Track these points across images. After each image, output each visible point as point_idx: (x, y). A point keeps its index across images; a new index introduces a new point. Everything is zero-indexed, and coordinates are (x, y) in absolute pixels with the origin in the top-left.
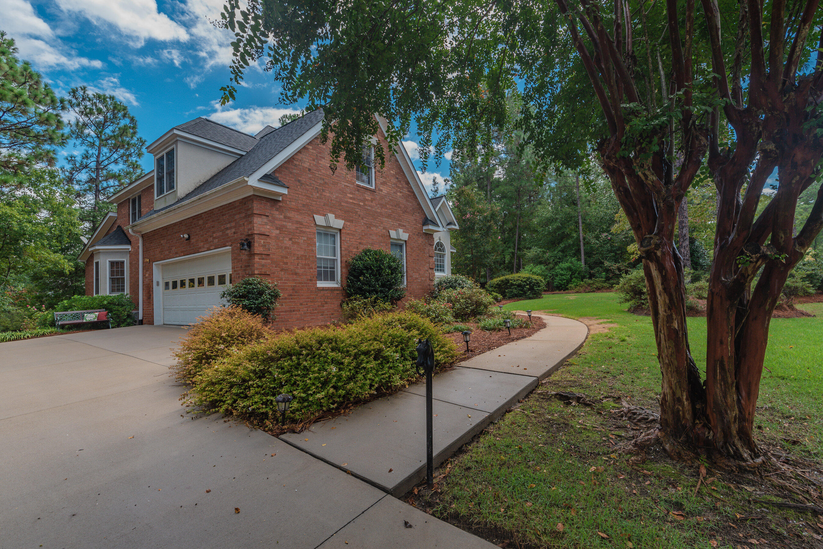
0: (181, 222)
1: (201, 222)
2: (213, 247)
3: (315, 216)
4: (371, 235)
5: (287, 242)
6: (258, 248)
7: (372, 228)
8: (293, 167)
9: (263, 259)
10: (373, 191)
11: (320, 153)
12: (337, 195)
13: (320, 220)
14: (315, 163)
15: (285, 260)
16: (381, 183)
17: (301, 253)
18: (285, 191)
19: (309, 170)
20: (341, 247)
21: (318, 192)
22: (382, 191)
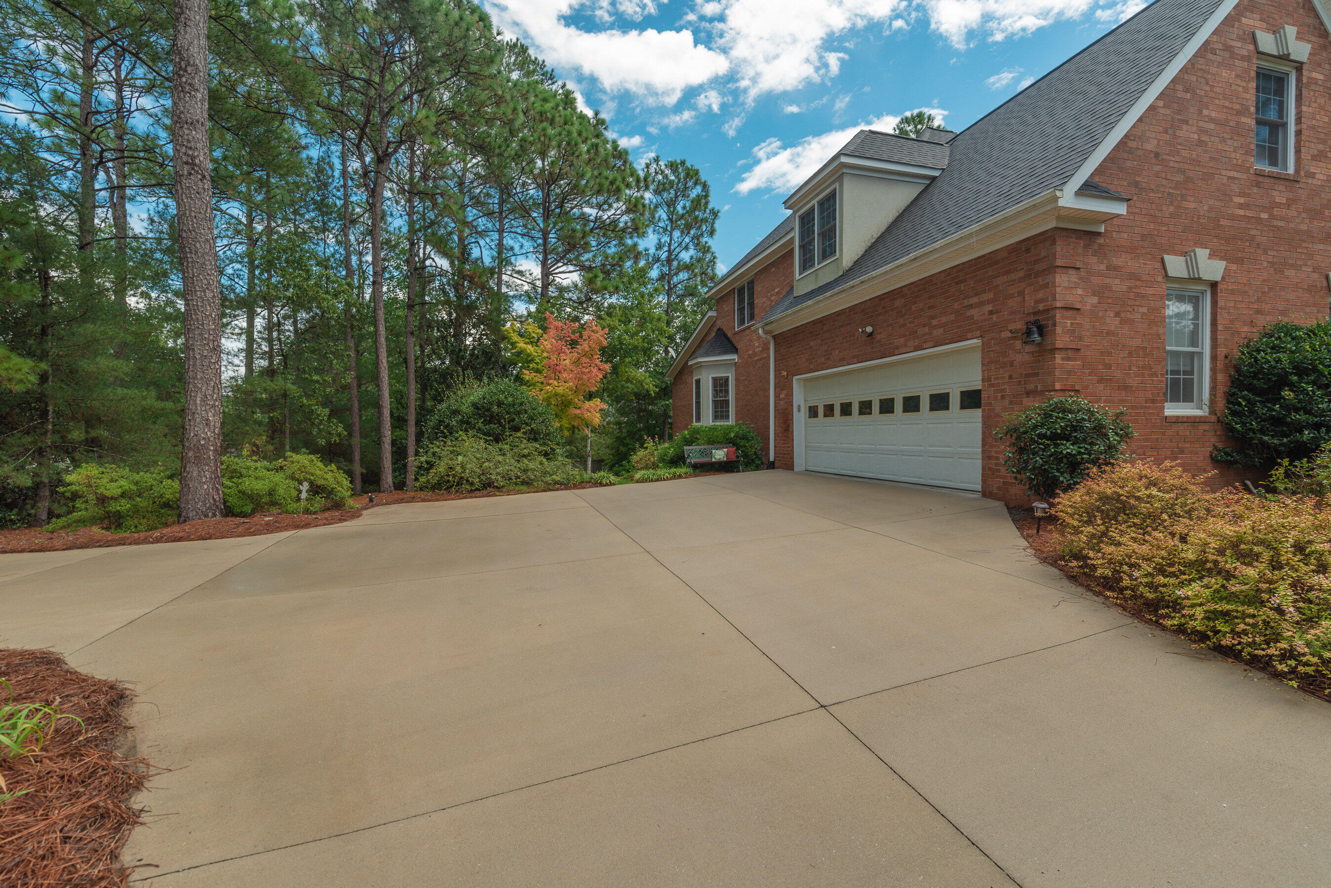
0: (852, 309)
1: (899, 303)
2: (931, 344)
3: (1166, 257)
4: (1283, 289)
5: (1112, 322)
6: (1061, 339)
7: (1287, 273)
8: (1125, 155)
9: (1068, 359)
10: (1291, 181)
11: (1179, 112)
12: (1211, 202)
13: (1176, 265)
14: (1168, 137)
15: (1107, 359)
16: (1314, 158)
17: (1136, 342)
18: (1121, 209)
19: (1157, 155)
20: (1214, 323)
21: (1172, 203)
22: (1312, 175)
